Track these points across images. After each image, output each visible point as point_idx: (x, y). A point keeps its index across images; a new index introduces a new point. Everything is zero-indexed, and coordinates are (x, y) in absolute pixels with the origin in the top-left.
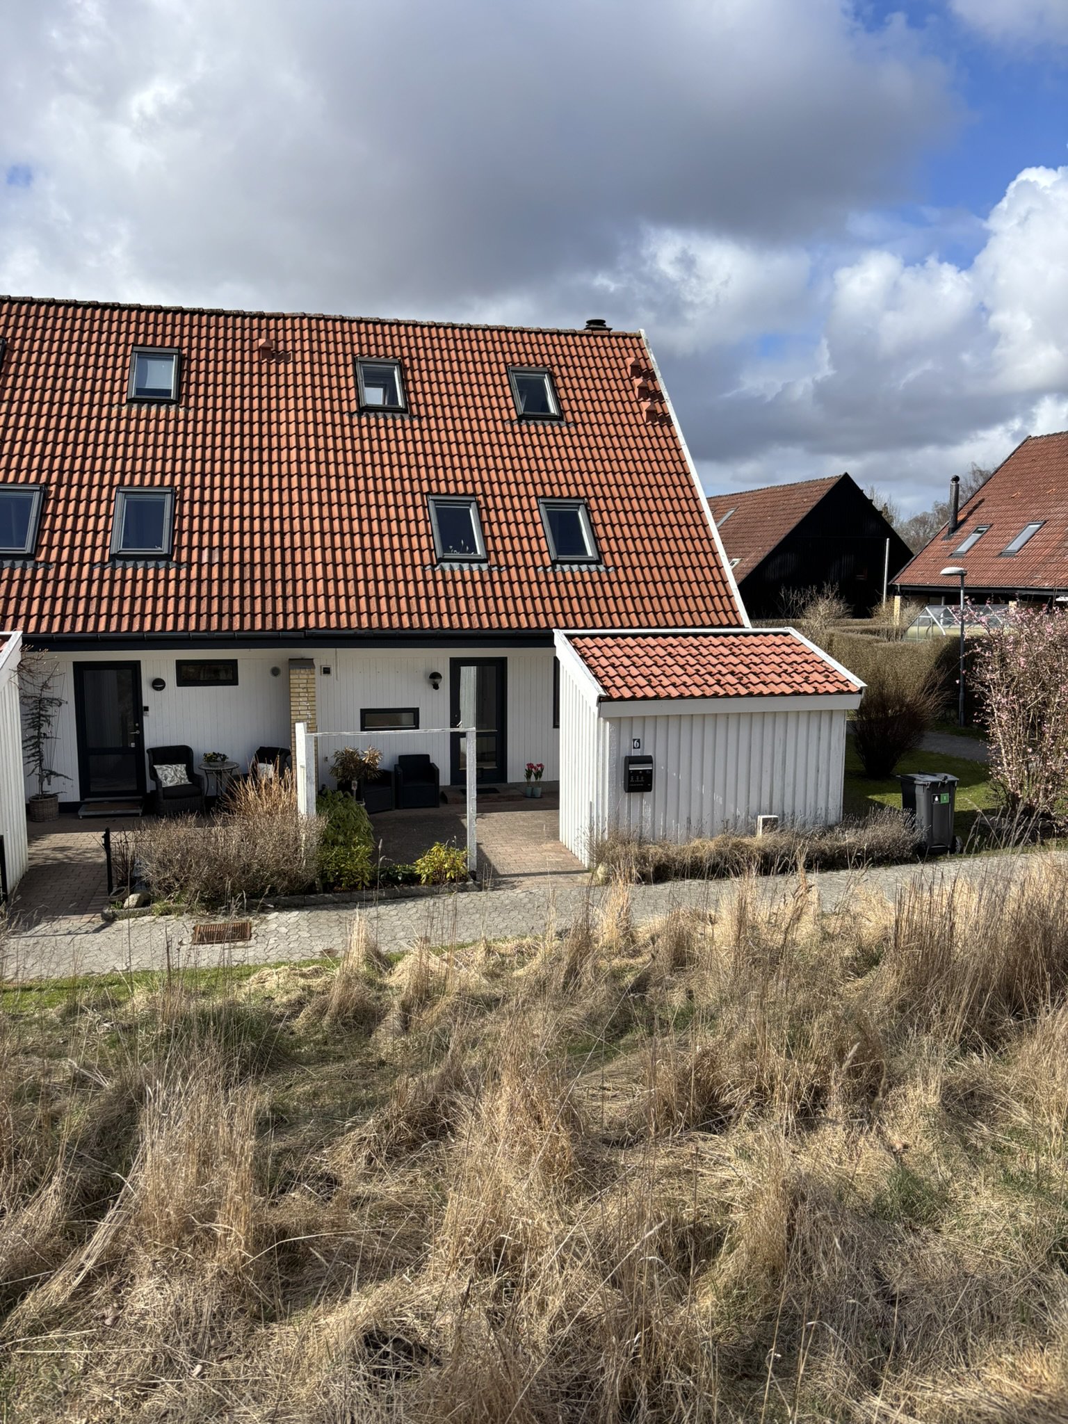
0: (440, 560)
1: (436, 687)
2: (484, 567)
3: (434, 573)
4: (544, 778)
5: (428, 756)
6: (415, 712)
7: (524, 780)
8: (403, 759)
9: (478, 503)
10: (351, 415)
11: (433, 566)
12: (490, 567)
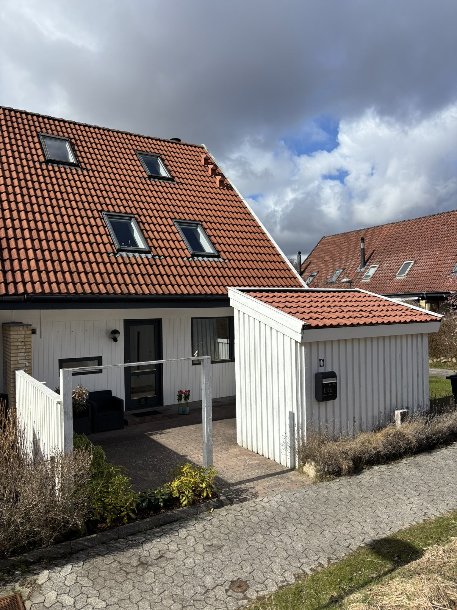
0: (119, 250)
1: (115, 340)
2: (150, 256)
3: (116, 258)
4: (191, 400)
5: (110, 392)
6: (99, 360)
7: (177, 402)
8: (92, 395)
9: (136, 219)
10: (41, 163)
11: (115, 254)
12: (153, 256)
